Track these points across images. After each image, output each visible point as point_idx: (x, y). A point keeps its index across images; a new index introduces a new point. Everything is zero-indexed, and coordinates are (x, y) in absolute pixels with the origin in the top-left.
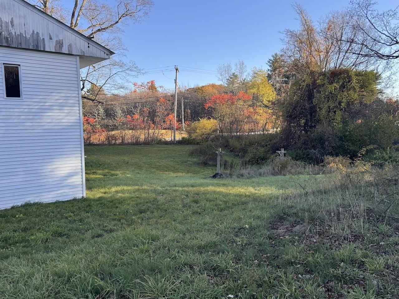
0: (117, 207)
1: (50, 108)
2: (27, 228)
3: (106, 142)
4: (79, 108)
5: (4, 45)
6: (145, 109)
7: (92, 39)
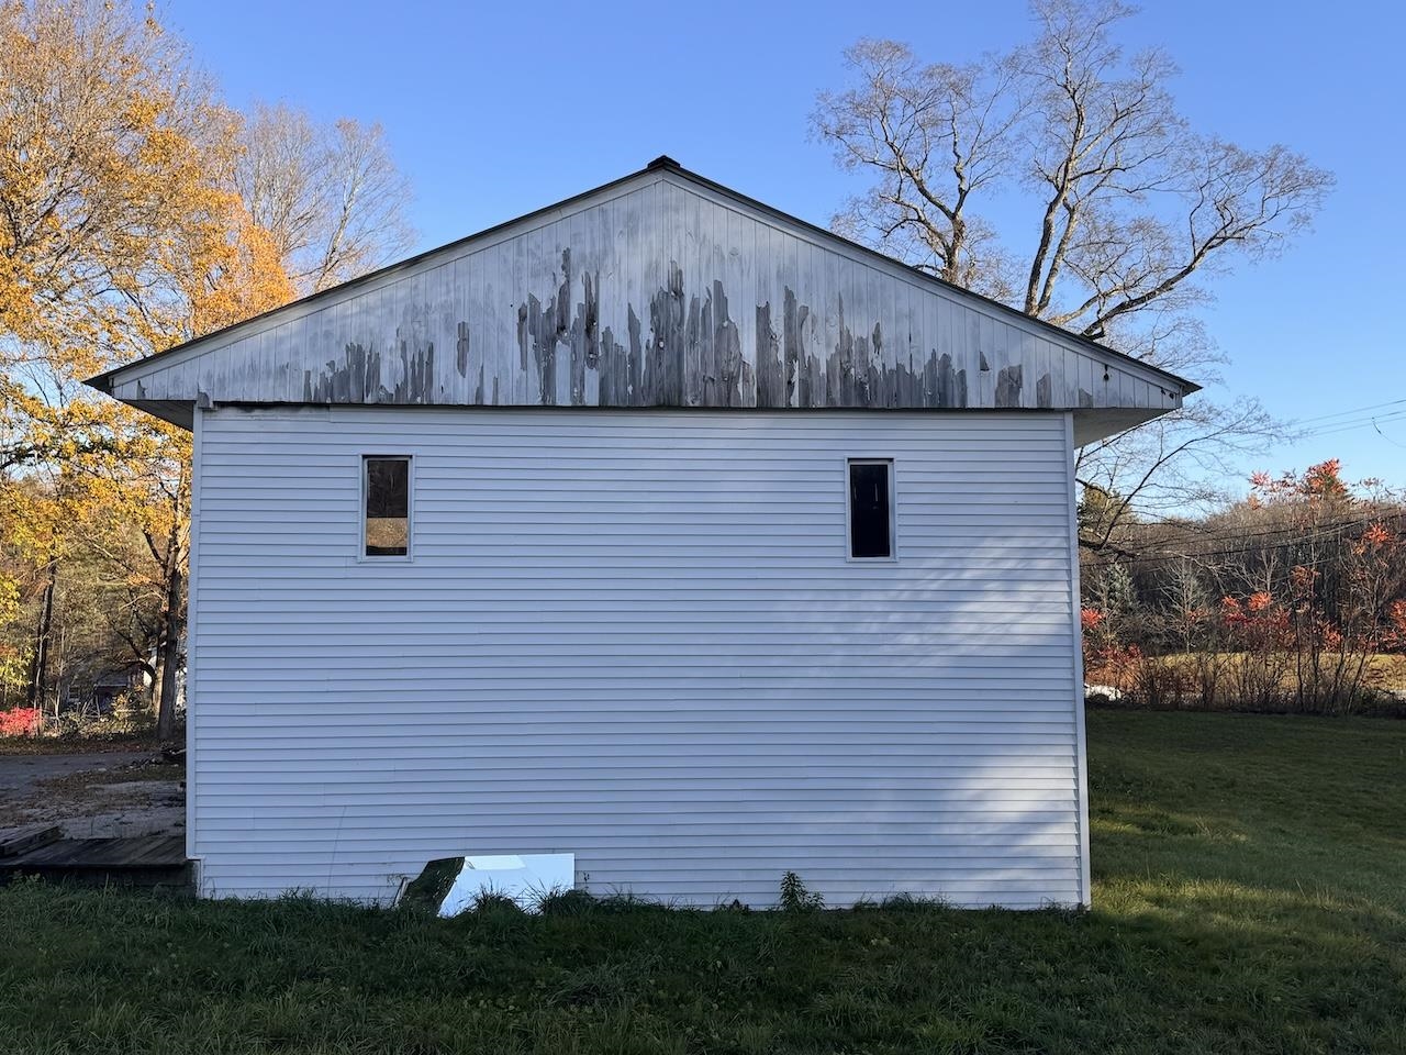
0: (1215, 971)
1: (976, 589)
2: (905, 993)
3: (1142, 698)
4: (1070, 587)
5: (853, 405)
6: (1300, 572)
7: (1097, 341)
